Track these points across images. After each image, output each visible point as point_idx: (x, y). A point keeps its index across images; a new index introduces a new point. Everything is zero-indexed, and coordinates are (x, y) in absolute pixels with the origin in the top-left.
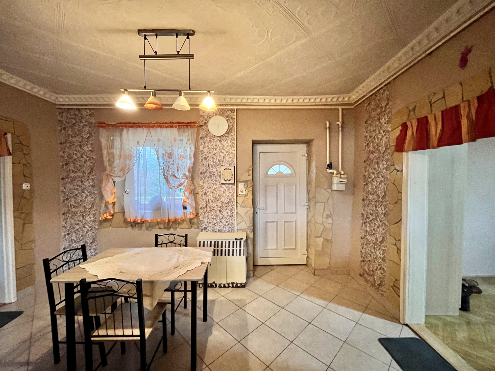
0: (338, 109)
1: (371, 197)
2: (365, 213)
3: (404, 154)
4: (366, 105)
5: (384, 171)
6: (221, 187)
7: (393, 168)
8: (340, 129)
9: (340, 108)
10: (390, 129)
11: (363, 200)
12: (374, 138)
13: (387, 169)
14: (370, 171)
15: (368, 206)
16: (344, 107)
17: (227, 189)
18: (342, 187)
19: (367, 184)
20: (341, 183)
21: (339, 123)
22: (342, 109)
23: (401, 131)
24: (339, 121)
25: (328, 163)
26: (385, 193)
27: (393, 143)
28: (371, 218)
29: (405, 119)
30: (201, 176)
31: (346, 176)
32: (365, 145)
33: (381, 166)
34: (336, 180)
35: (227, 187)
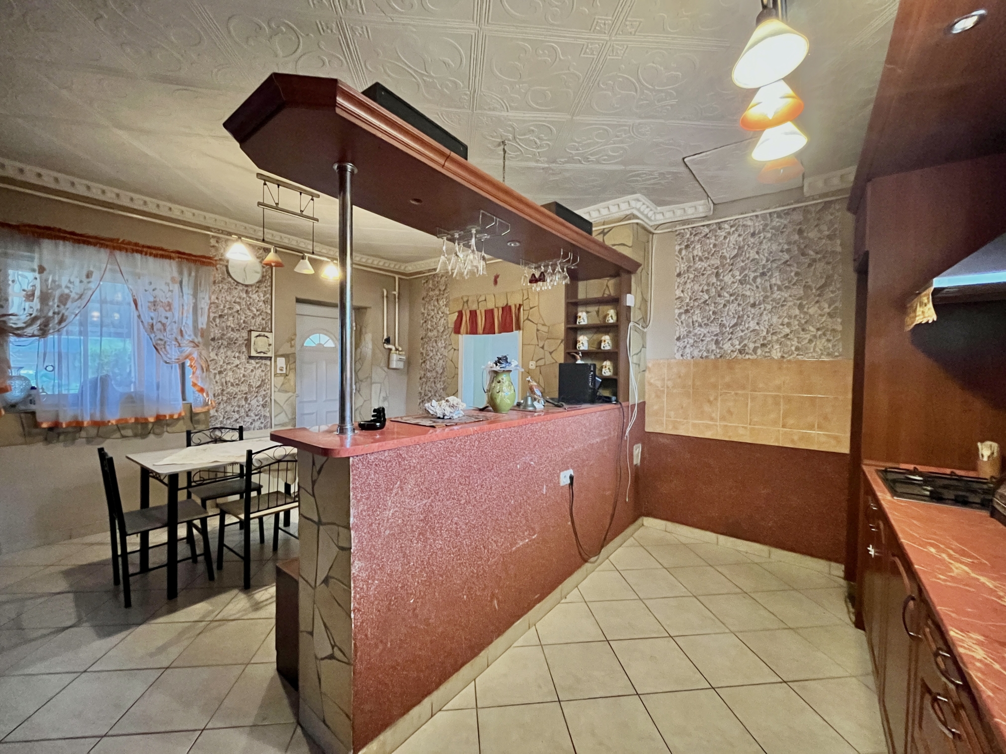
0: (395, 278)
1: (429, 374)
2: (423, 392)
3: (460, 336)
4: (423, 282)
5: (443, 349)
6: (248, 362)
7: (450, 347)
8: (397, 300)
9: (397, 277)
10: (448, 313)
11: (420, 378)
12: (432, 317)
13: (445, 348)
14: (428, 349)
15: (426, 384)
16: (400, 276)
17: (258, 365)
18: (401, 365)
19: (424, 362)
20: (400, 360)
21: (396, 293)
22: (399, 278)
23: (458, 316)
24: (395, 290)
25: (385, 337)
26: (444, 369)
27: (451, 325)
28: (430, 395)
29: (460, 308)
30: (213, 343)
31: (404, 353)
32: (422, 322)
33: (439, 344)
34: (394, 357)
35: (257, 363)
